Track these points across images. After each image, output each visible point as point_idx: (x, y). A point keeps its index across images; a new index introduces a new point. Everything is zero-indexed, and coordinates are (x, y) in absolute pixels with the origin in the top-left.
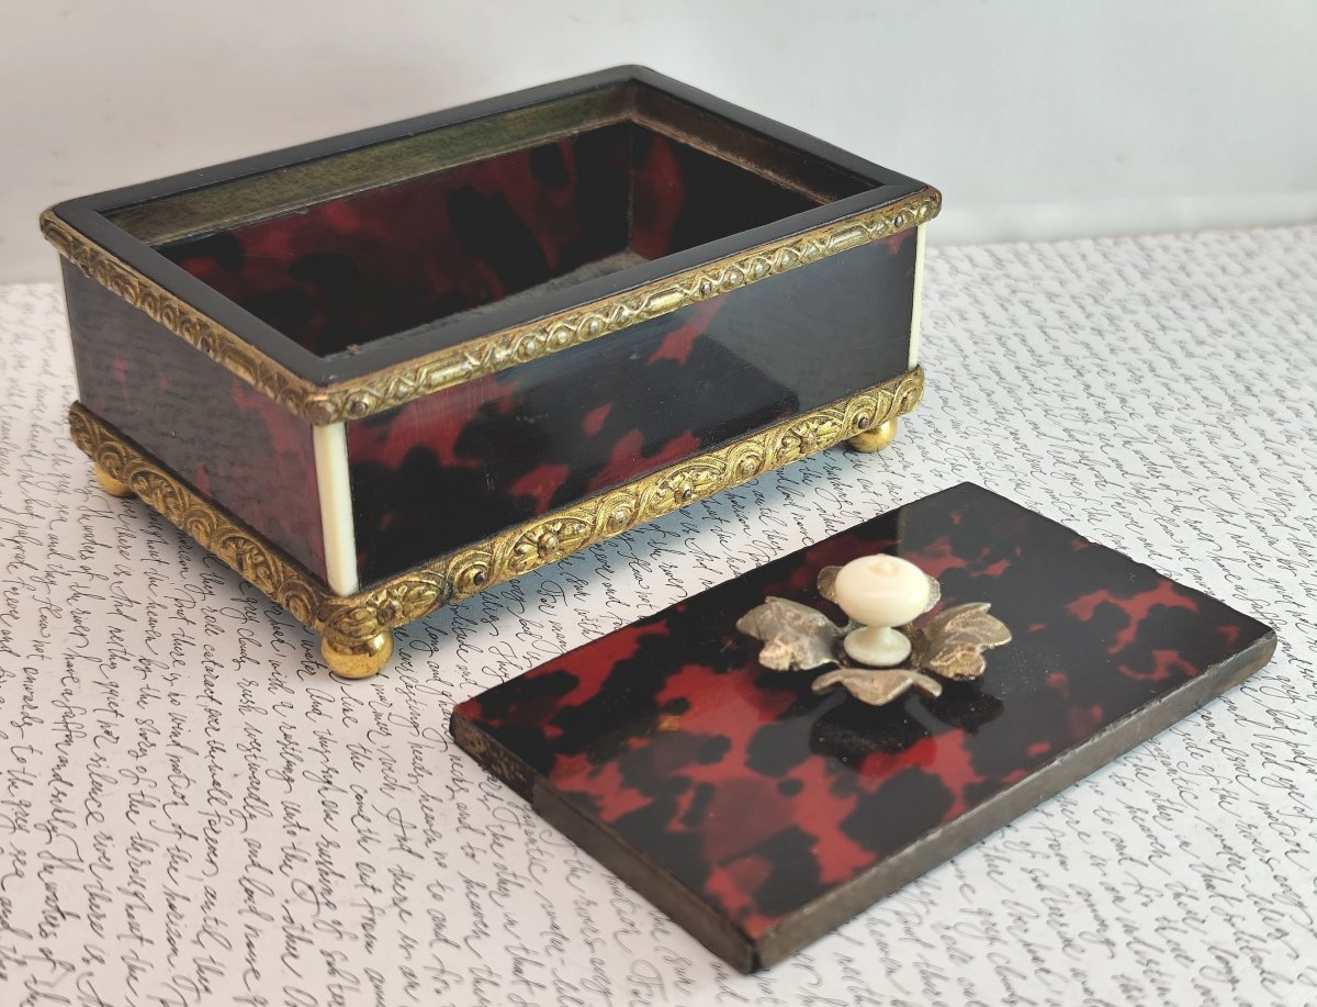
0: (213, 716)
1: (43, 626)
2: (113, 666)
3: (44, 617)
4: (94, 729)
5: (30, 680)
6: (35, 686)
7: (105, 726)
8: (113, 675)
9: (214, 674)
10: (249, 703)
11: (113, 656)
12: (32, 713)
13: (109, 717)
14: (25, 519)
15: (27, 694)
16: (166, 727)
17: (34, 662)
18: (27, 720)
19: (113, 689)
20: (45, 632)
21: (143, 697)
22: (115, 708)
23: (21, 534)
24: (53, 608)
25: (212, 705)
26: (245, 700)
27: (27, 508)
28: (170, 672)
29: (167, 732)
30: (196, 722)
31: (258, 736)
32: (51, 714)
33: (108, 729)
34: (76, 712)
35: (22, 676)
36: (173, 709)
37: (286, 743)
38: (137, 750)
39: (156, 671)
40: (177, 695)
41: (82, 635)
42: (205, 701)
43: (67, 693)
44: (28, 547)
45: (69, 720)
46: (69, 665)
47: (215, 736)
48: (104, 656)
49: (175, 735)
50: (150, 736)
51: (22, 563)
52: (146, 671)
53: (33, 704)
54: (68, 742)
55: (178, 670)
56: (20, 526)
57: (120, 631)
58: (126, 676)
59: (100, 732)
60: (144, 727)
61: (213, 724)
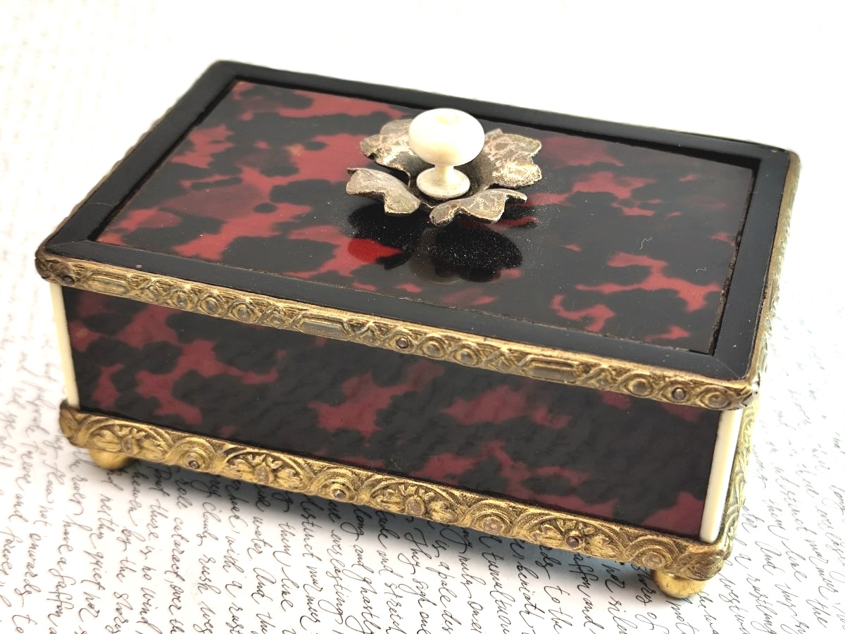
0: (177, 593)
1: (48, 491)
2: (100, 536)
3: (50, 483)
4: (80, 602)
5: (34, 547)
6: (36, 552)
7: (89, 597)
8: (101, 546)
9: (181, 548)
10: (207, 582)
11: (101, 526)
12: (32, 581)
13: (92, 589)
14: (43, 383)
15: (30, 561)
16: (137, 601)
17: (38, 529)
18: (28, 588)
19: (98, 560)
20: (51, 497)
21: (122, 569)
22: (99, 580)
23: (39, 398)
24: (59, 474)
25: (177, 582)
26: (203, 578)
27: (47, 372)
28: (146, 544)
29: (138, 607)
30: (163, 596)
31: (212, 617)
32: (46, 582)
33: (92, 602)
34: (68, 581)
35: (28, 542)
36: (146, 584)
37: (234, 625)
38: (113, 624)
39: (135, 545)
40: (149, 569)
41: (79, 502)
42: (172, 577)
43: (62, 561)
44: (44, 410)
45: (61, 590)
46: (66, 533)
47: (177, 615)
48: (95, 525)
49: (145, 611)
50: (124, 610)
51: (38, 427)
52: (126, 542)
53: (34, 571)
54: (58, 614)
55: (152, 542)
56: (40, 389)
57: (109, 500)
58: (110, 547)
59: (85, 604)
60: (120, 600)
61: (176, 601)
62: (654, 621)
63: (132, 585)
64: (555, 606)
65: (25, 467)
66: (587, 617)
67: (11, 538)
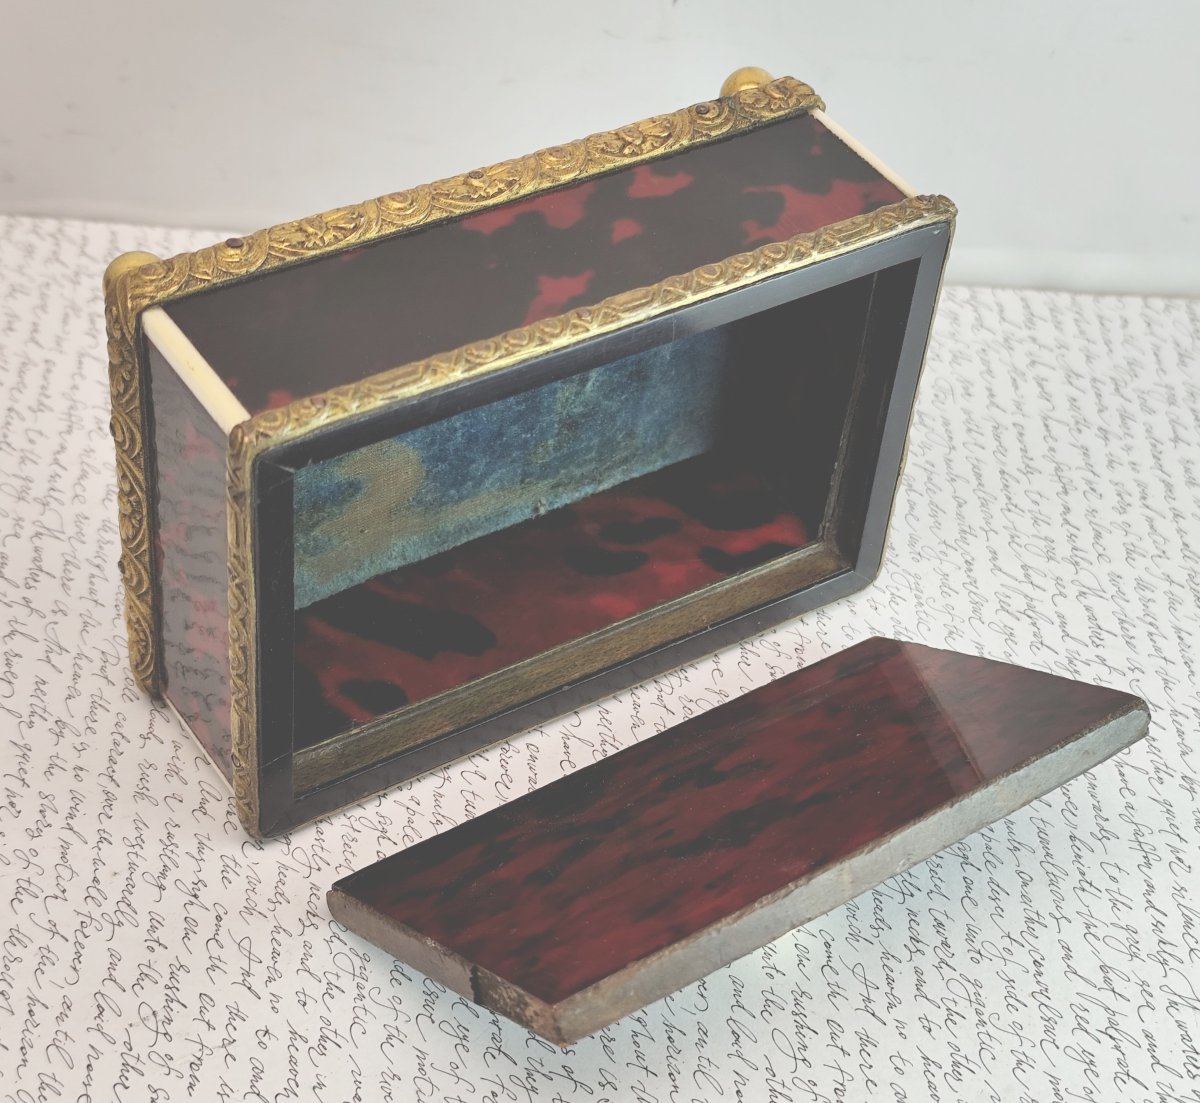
0: (110, 799)
2: (31, 725)
7: (11, 794)
8: (31, 737)
9: (120, 749)
10: (144, 790)
11: (33, 713)
13: (16, 785)
16: (64, 804)
19: (25, 752)
21: (51, 766)
22: (24, 776)
25: (111, 787)
26: (141, 787)
28: (81, 739)
29: (64, 811)
30: (93, 803)
31: (145, 831)
33: (13, 800)
36: (75, 785)
37: (168, 843)
38: (34, 828)
39: (69, 737)
40: (82, 769)
41: (10, 682)
42: (105, 781)
47: (107, 824)
48: (25, 712)
49: (71, 816)
50: (49, 813)
52: (60, 735)
55: (88, 738)
57: (44, 683)
58: (40, 738)
59: (5, 802)
60: (45, 801)
61: (107, 809)
63: (61, 785)
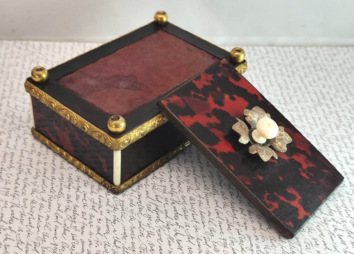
0: (54, 169)
1: (17, 141)
2: (32, 154)
3: (17, 139)
4: (26, 171)
5: (12, 156)
6: (14, 157)
7: (28, 169)
8: (32, 156)
9: (55, 158)
10: (62, 167)
11: (32, 151)
12: (12, 165)
13: (29, 168)
14: (15, 111)
15: (11, 159)
16: (42, 171)
17: (14, 151)
18: (11, 167)
19: (31, 160)
20: (17, 143)
21: (38, 163)
22: (31, 165)
23: (13, 115)
24: (19, 136)
25: (54, 167)
26: (61, 166)
27: (16, 108)
28: (45, 156)
29: (43, 173)
30: (50, 171)
31: (64, 176)
32: (16, 165)
33: (29, 171)
34: (22, 165)
35: (11, 155)
36: (45, 167)
37: (70, 178)
38: (35, 177)
39: (42, 156)
40: (46, 163)
41: (25, 145)
42: (52, 165)
43: (21, 160)
44: (15, 118)
45: (20, 167)
46: (22, 153)
47: (54, 175)
48: (30, 151)
49: (44, 174)
50: (39, 173)
51: (13, 123)
52: (40, 156)
53: (13, 162)
54: (20, 173)
55: (47, 156)
56: (14, 112)
57: (34, 144)
58: (35, 157)
59: (27, 171)
60: (37, 171)
61: (53, 171)
62: (189, 182)
63: (41, 167)
64: (162, 177)
65: (10, 134)
66: (170, 180)
67: (6, 153)
